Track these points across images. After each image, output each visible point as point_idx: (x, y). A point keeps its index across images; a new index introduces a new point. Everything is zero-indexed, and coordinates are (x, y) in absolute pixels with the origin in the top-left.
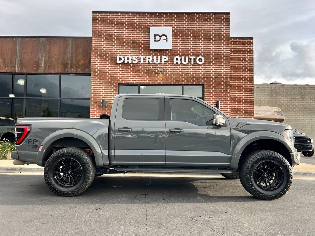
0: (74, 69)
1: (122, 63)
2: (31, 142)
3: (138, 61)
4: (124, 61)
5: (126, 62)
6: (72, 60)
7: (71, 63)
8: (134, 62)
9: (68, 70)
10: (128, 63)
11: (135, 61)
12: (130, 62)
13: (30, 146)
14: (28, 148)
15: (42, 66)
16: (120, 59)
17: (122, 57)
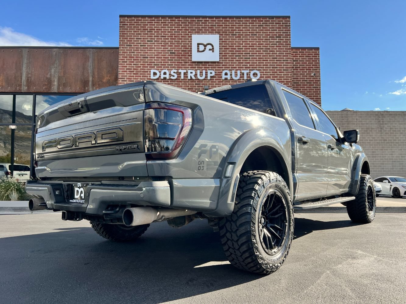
1: (158, 79)
2: (205, 152)
3: (178, 77)
4: (160, 77)
5: (162, 78)
6: (93, 77)
8: (172, 78)
9: (88, 89)
11: (174, 76)
12: (168, 78)
13: (202, 163)
14: (199, 170)
15: (56, 83)
16: (155, 74)
17: (157, 72)
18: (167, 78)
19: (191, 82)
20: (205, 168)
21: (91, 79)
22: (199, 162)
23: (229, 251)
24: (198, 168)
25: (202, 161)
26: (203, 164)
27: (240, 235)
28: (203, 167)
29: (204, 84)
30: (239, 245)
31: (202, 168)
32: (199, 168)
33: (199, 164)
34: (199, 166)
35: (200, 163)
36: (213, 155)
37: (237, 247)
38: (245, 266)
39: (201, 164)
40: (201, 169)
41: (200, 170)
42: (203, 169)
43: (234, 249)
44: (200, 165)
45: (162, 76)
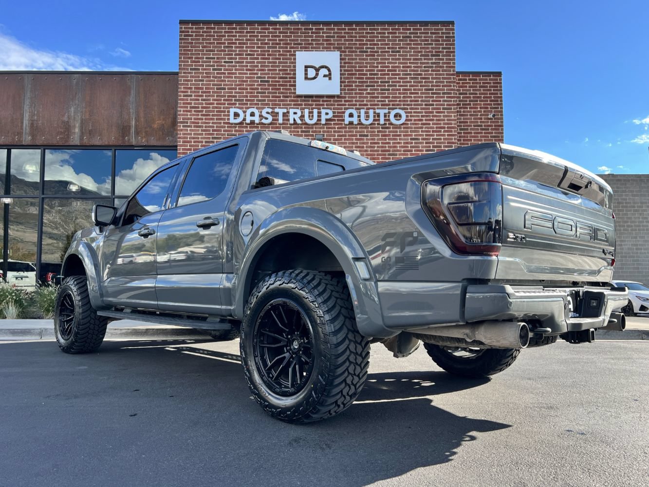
0: (142, 138)
3: (273, 120)
4: (244, 119)
5: (248, 121)
6: (137, 120)
7: (136, 126)
8: (264, 121)
10: (252, 122)
11: (266, 119)
12: (257, 121)
15: (77, 130)
16: (236, 115)
17: (240, 112)
21: (133, 123)
29: (315, 132)
45: (249, 119)
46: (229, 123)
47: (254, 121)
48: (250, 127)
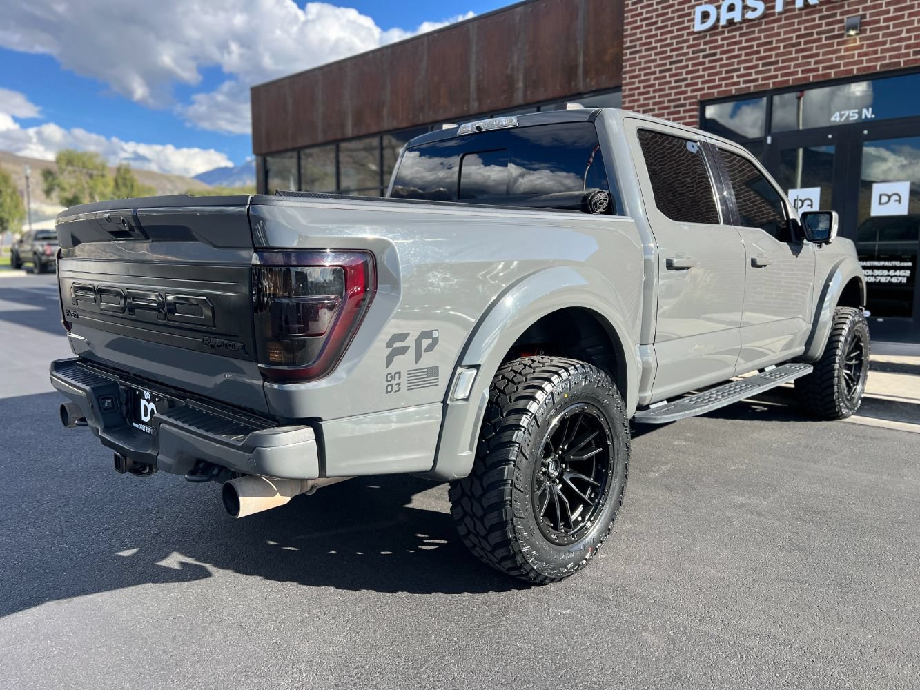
0: (591, 80)
1: (715, 27)
2: (403, 351)
3: (767, 9)
4: (718, 20)
5: (723, 22)
6: (585, 55)
7: (585, 63)
8: (750, 15)
9: (576, 85)
10: (731, 22)
11: (754, 9)
12: (738, 19)
13: (397, 375)
14: (387, 392)
15: (521, 84)
16: (705, 15)
17: (711, 9)
18: (736, 21)
19: (807, 14)
20: (404, 386)
21: (581, 60)
22: (389, 376)
23: (470, 540)
24: (387, 389)
25: (396, 373)
26: (399, 378)
27: (489, 506)
28: (399, 384)
29: (848, 12)
30: (486, 528)
31: (396, 388)
32: (389, 388)
33: (387, 381)
34: (388, 385)
35: (391, 377)
36: (423, 353)
37: (483, 533)
38: (497, 563)
39: (393, 378)
40: (394, 390)
41: (390, 392)
42: (398, 389)
43: (477, 535)
44: (390, 381)
45: (725, 17)
46: (693, 33)
47: (733, 19)
48: (729, 32)
